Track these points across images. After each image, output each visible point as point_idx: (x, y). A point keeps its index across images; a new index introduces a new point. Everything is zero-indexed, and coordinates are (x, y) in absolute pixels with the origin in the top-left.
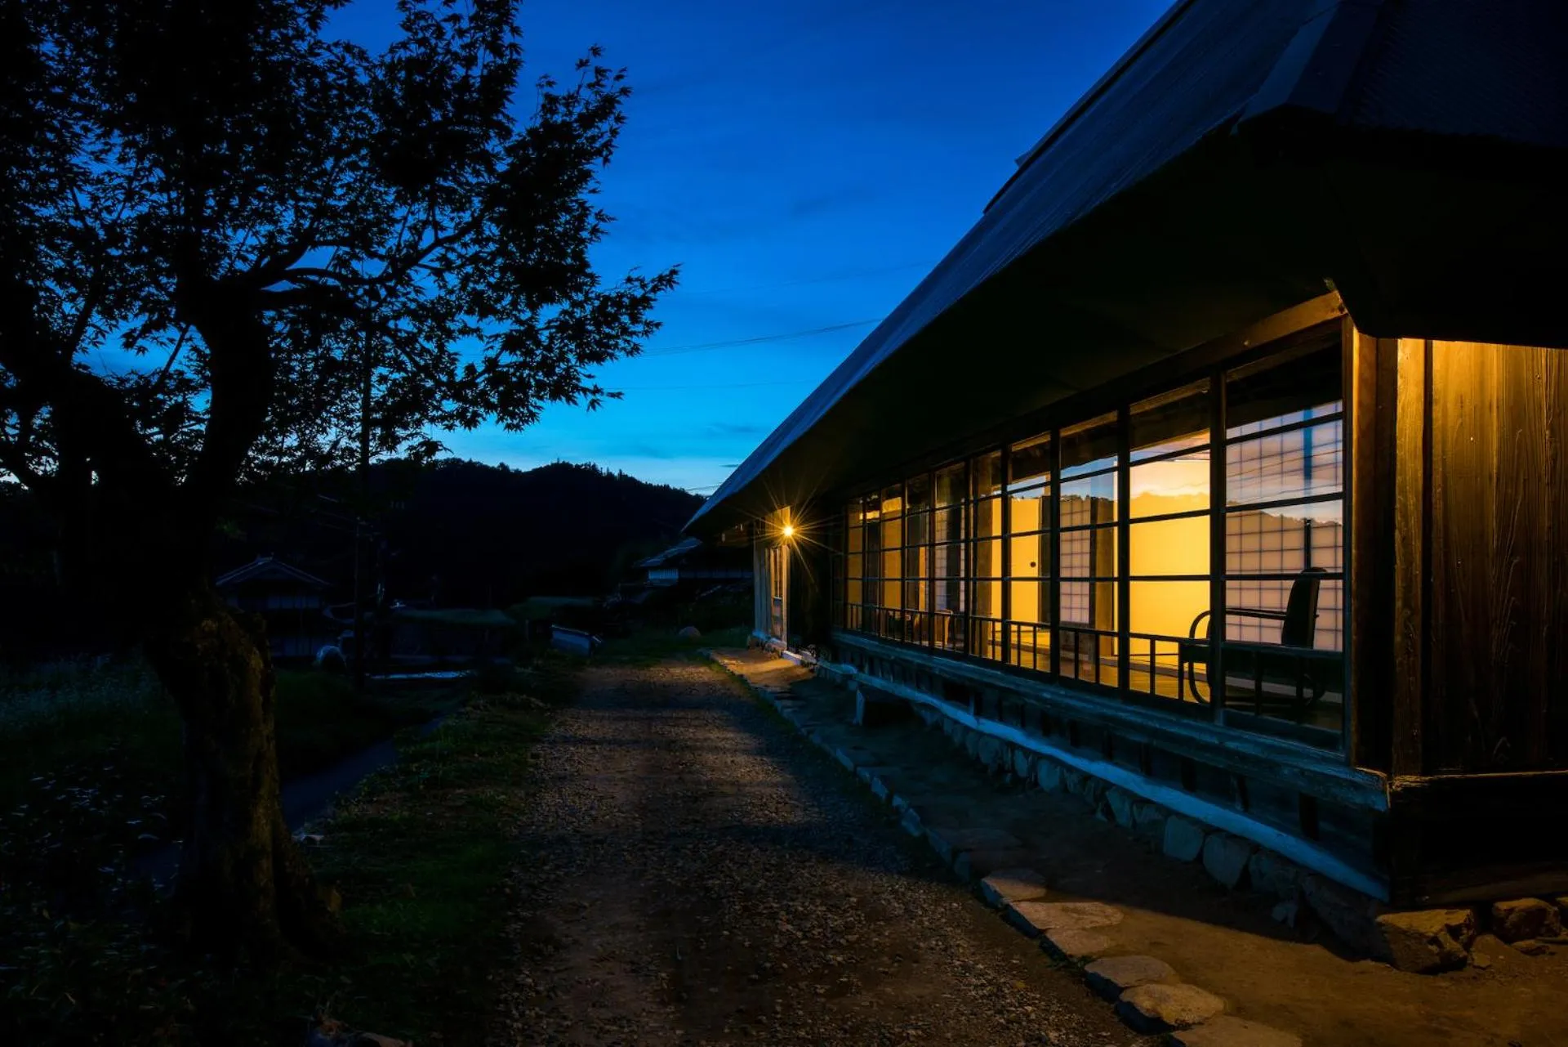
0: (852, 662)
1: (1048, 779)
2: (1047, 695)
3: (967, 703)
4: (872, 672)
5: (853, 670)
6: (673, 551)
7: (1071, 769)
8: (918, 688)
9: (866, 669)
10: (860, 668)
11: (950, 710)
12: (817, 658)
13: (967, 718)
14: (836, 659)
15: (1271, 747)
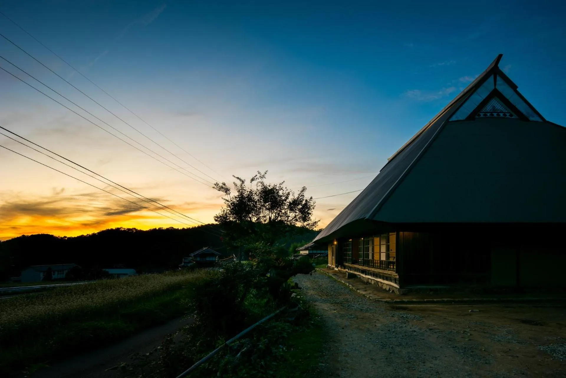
0: (347, 269)
1: (373, 282)
2: (373, 270)
3: (364, 273)
4: (351, 270)
5: (347, 270)
6: (306, 246)
7: (375, 280)
8: (358, 272)
9: (350, 270)
10: (349, 270)
11: (362, 275)
12: (341, 269)
13: (364, 276)
14: (345, 269)
15: (391, 273)
